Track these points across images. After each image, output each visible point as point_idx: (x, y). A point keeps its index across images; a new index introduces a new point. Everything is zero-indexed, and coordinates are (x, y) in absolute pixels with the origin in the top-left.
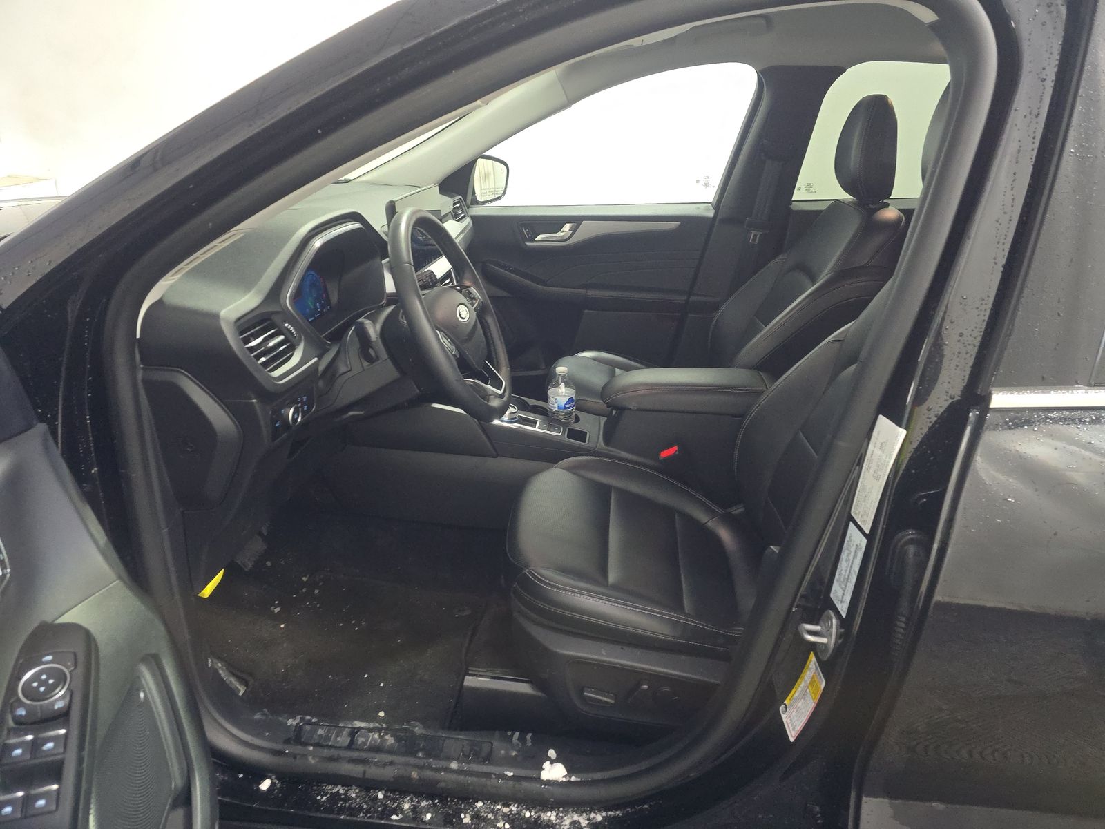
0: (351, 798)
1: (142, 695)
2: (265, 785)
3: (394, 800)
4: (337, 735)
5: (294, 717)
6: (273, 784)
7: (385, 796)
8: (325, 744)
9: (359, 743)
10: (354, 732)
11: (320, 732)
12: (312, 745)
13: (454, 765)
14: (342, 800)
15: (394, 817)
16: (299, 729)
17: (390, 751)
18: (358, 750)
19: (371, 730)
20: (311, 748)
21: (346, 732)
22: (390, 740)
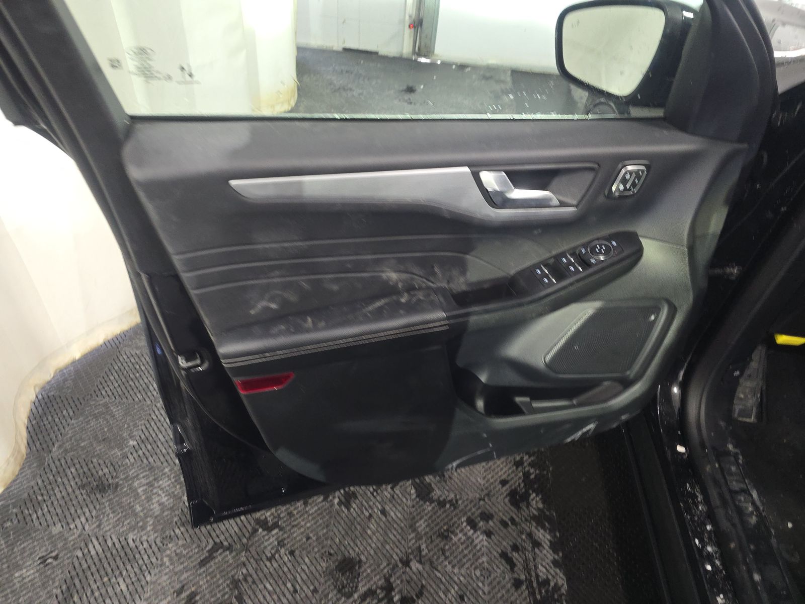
0: (698, 508)
1: (653, 318)
2: (681, 449)
3: (710, 538)
4: (737, 481)
5: (735, 447)
6: (684, 454)
7: (710, 531)
8: (725, 474)
9: (739, 497)
10: (746, 492)
11: (733, 469)
12: (720, 465)
13: (757, 577)
14: (693, 501)
15: (697, 541)
16: (728, 453)
17: (743, 522)
18: (732, 497)
19: (754, 503)
20: (717, 465)
21: (742, 486)
22: (753, 520)
